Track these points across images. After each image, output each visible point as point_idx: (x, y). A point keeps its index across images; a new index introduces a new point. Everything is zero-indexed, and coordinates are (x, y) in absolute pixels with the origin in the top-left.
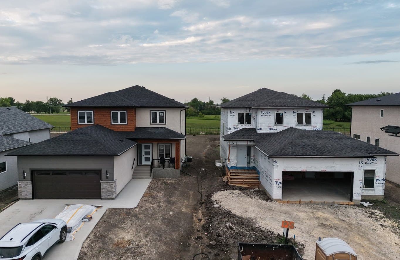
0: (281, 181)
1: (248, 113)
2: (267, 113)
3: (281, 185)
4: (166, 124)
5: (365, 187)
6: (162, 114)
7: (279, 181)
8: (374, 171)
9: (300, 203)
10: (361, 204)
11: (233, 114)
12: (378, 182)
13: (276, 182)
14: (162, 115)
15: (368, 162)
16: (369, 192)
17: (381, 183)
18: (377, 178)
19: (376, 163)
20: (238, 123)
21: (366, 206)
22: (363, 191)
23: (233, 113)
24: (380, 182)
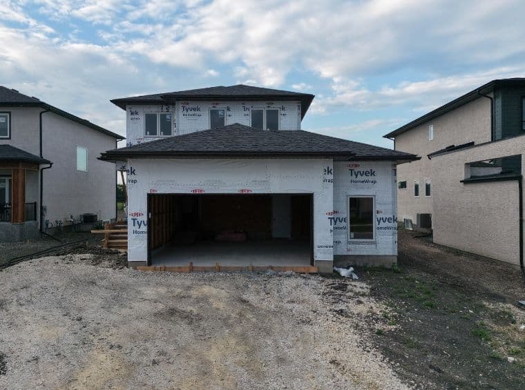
0: (145, 218)
1: (165, 115)
2: (194, 109)
3: (144, 228)
4: (10, 138)
5: (352, 236)
6: (4, 119)
7: (140, 219)
8: (372, 198)
9: (192, 270)
10: (334, 271)
11: (136, 116)
12: (382, 224)
13: (134, 220)
14: (4, 121)
15: (357, 179)
16: (363, 249)
17: (388, 228)
18: (379, 216)
19: (374, 182)
20: (146, 134)
21: (344, 277)
22: (351, 246)
23: (137, 113)
24: (387, 224)
